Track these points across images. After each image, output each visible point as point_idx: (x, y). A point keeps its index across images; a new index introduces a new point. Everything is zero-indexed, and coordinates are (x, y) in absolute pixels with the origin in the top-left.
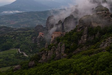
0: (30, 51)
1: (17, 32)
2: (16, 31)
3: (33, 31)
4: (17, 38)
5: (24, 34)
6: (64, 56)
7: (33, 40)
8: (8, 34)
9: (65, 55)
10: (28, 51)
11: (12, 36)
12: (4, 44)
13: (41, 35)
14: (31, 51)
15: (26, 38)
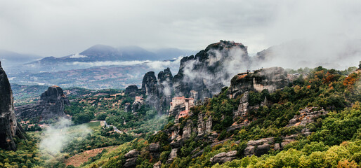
0: (123, 125)
1: (97, 95)
2: (95, 94)
3: (123, 94)
4: (99, 104)
5: (111, 99)
6: (214, 136)
7: (126, 107)
8: (85, 99)
9: (214, 133)
10: (119, 124)
11: (92, 102)
12: (81, 114)
13: (139, 100)
14: (125, 123)
15: (114, 105)
